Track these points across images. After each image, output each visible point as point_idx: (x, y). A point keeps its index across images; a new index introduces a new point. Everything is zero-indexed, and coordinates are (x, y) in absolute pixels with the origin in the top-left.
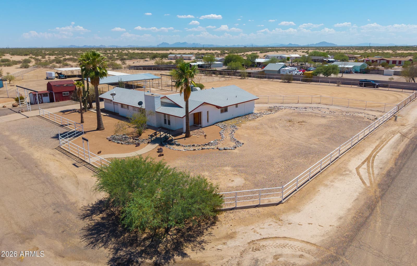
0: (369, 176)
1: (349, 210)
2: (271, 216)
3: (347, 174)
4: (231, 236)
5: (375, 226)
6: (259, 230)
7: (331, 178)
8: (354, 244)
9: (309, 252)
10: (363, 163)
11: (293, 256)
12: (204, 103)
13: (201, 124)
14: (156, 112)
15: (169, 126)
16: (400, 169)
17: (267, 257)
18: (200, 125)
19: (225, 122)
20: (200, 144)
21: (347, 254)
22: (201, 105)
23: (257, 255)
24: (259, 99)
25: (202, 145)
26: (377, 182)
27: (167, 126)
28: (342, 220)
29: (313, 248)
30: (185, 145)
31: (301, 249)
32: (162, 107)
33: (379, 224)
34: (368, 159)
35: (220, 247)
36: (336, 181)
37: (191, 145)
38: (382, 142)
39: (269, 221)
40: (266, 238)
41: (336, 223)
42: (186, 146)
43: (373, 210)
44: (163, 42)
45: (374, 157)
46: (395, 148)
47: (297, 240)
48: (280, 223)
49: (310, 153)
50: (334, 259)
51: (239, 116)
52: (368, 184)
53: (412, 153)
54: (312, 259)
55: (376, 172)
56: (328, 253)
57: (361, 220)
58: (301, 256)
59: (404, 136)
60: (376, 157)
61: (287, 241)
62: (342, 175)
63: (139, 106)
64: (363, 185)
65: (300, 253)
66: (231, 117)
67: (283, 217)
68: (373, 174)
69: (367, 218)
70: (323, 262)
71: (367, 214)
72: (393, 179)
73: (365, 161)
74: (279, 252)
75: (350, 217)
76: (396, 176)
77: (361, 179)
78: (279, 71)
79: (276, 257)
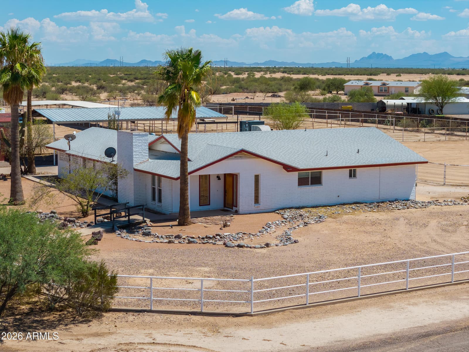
1: (377, 335)
2: (202, 327)
12: (242, 151)
13: (237, 207)
14: (135, 170)
15: (159, 204)
18: (235, 209)
19: (310, 209)
20: (194, 236)
22: (233, 157)
24: (427, 162)
25: (199, 237)
27: (154, 205)
28: (339, 343)
30: (160, 236)
32: (150, 160)
36: (422, 304)
37: (172, 236)
39: (194, 330)
40: (158, 343)
41: (319, 345)
42: (162, 237)
48: (212, 334)
51: (361, 201)
63: (108, 160)
66: (334, 199)
67: (227, 330)
75: (360, 341)
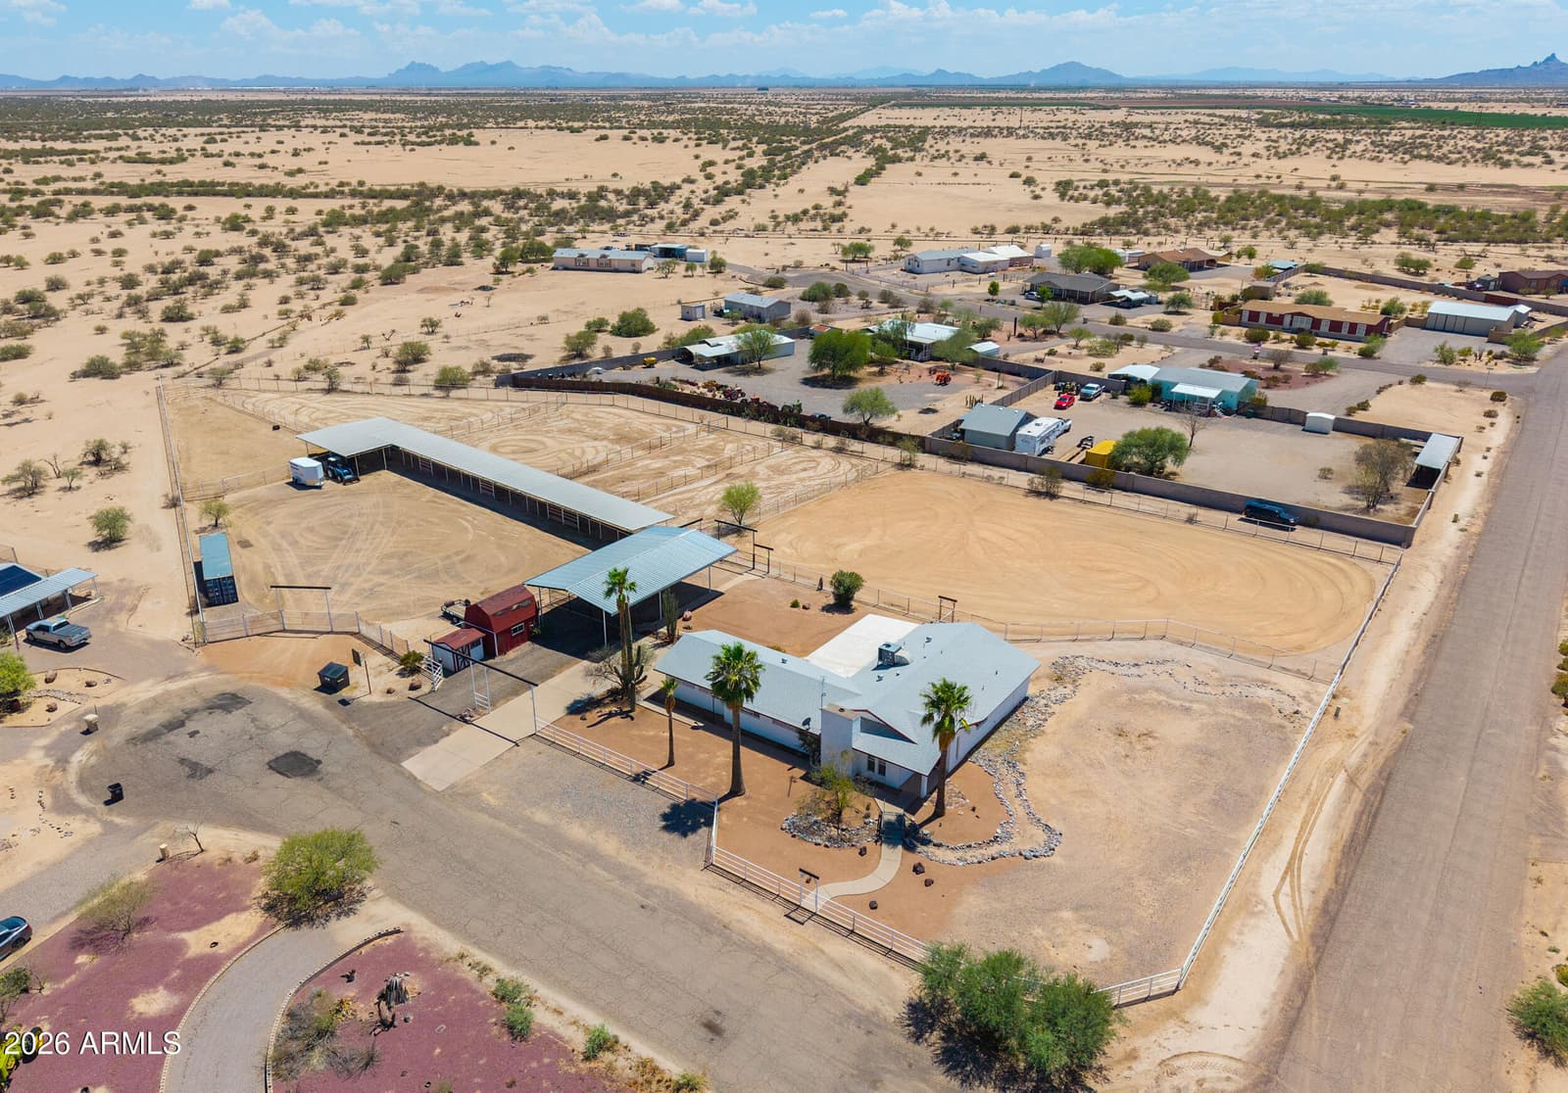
0: (1296, 916)
1: (1274, 995)
2: (1171, 1017)
3: (1261, 912)
4: (1132, 1056)
5: (1311, 1025)
6: (1165, 1044)
7: (1237, 924)
8: (1288, 1055)
9: (1236, 1072)
10: (1283, 879)
11: (1219, 1079)
15: (882, 776)
16: (1344, 894)
17: (1189, 1084)
19: (985, 745)
20: (980, 842)
21: (1281, 1071)
23: (1176, 1081)
25: (984, 842)
26: (1309, 931)
27: (875, 775)
28: (1267, 1016)
29: (1239, 1065)
30: (953, 847)
31: (1225, 1069)
33: (1315, 1021)
34: (1289, 868)
35: (1126, 1073)
36: (1246, 930)
37: (964, 846)
38: (1313, 804)
39: (1172, 1025)
40: (1178, 1055)
41: (1260, 1023)
42: (956, 848)
43: (1306, 994)
44: (413, 62)
45: (1301, 858)
46: (1336, 826)
47: (1216, 1055)
48: (1186, 1026)
49: (1189, 858)
50: (1266, 1080)
52: (1296, 937)
53: (1364, 846)
54: (1239, 1082)
55: (1306, 904)
56: (1258, 1072)
57: (1293, 1013)
58: (1228, 1079)
59: (1351, 781)
60: (1304, 857)
61: (1205, 1058)
62: (1253, 914)
64: (1288, 940)
65: (1225, 1075)
67: (1188, 1016)
68: (1302, 909)
69: (1300, 1009)
70: (1255, 1086)
71: (1298, 1003)
72: (1333, 921)
73: (1286, 873)
74: (1201, 1076)
75: (1276, 1010)
76: (1338, 911)
77: (1284, 923)
78: (1011, 441)
79: (1200, 1083)
